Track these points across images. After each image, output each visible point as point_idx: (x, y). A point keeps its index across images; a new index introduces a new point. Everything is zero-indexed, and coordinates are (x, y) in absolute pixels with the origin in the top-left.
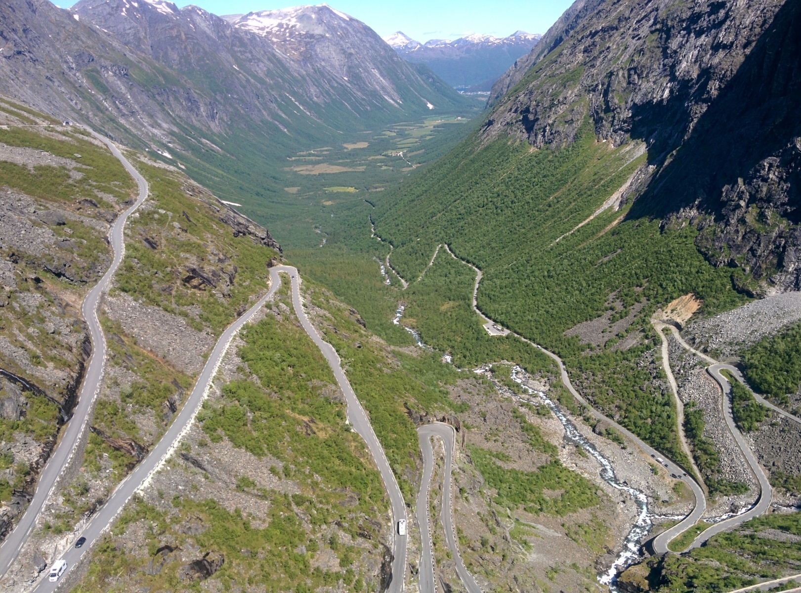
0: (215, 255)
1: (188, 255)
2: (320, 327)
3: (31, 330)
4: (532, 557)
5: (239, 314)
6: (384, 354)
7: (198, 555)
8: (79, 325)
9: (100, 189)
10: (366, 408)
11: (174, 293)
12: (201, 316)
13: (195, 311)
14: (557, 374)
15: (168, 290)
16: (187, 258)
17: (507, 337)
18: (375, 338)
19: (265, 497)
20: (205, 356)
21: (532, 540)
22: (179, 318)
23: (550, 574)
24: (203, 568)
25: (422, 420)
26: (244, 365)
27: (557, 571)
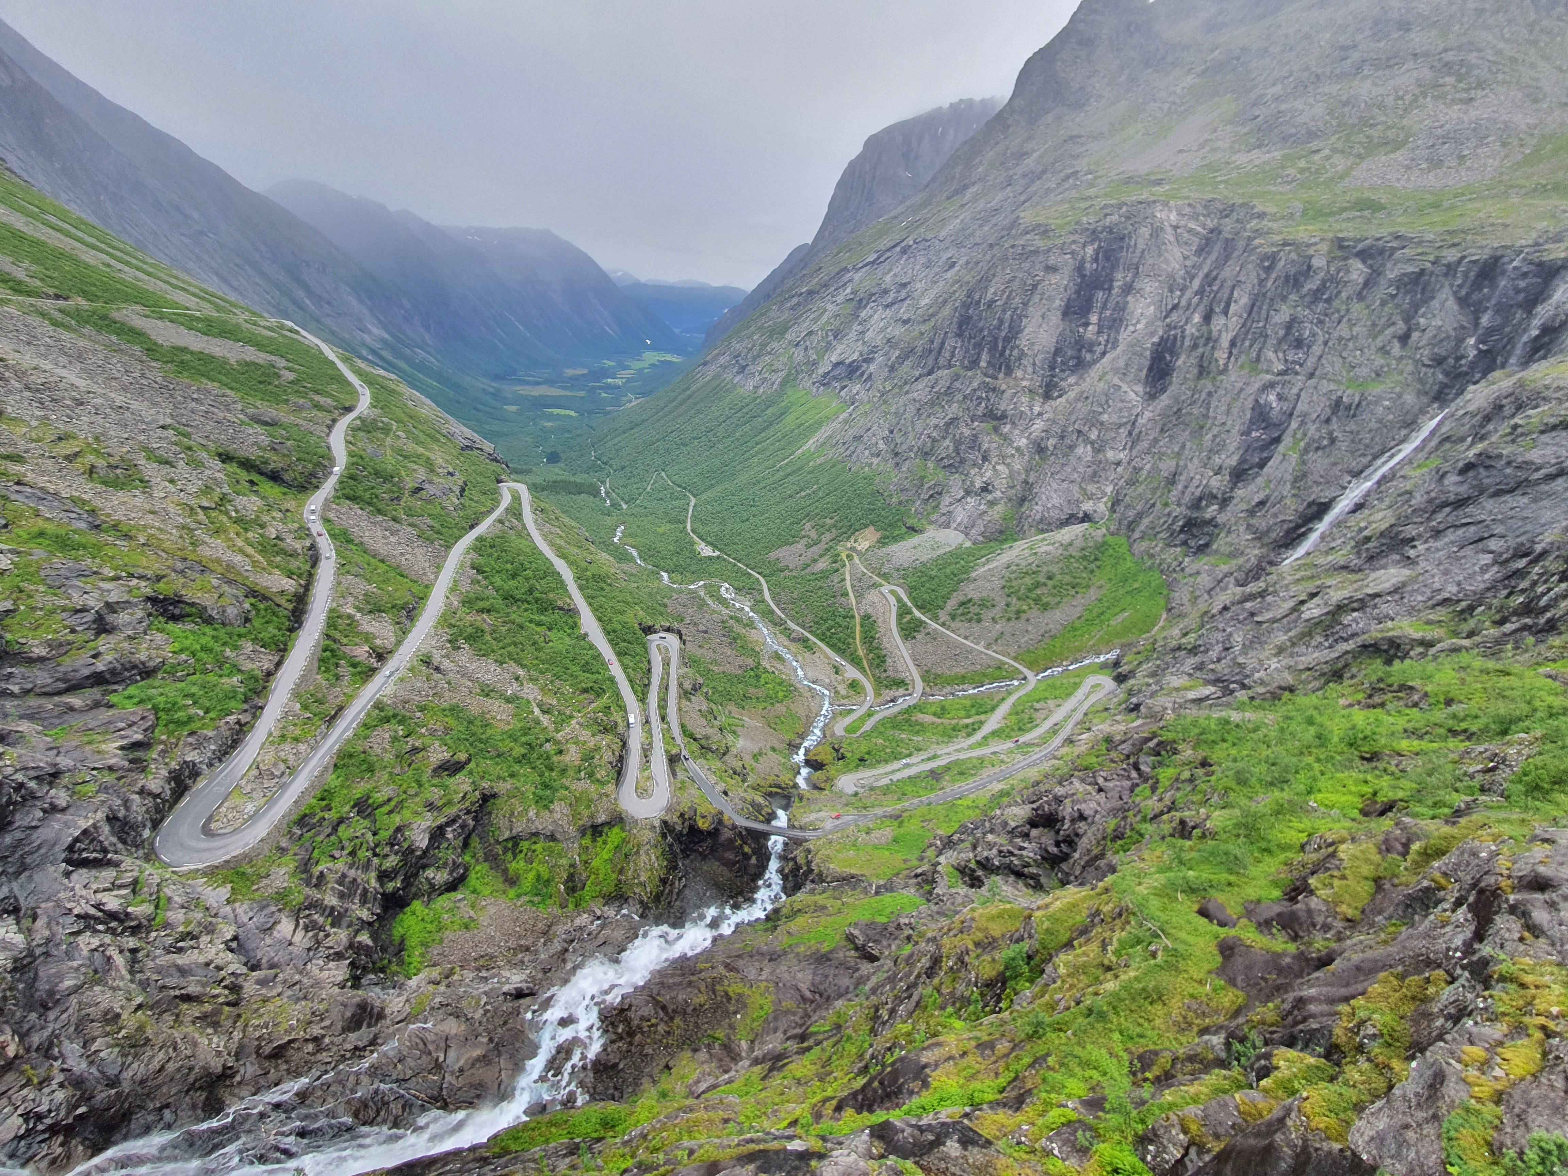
0: (444, 468)
1: (416, 467)
2: (552, 544)
3: (250, 535)
4: (741, 743)
5: (472, 527)
6: (612, 571)
8: (304, 531)
9: (317, 392)
10: (599, 619)
11: (401, 503)
12: (431, 528)
13: (425, 522)
14: (761, 592)
15: (396, 500)
16: (414, 470)
17: (718, 557)
18: (604, 555)
19: (508, 701)
20: (439, 567)
21: (739, 730)
22: (409, 529)
23: (755, 757)
24: (452, 768)
25: (648, 630)
26: (480, 577)
27: (760, 754)
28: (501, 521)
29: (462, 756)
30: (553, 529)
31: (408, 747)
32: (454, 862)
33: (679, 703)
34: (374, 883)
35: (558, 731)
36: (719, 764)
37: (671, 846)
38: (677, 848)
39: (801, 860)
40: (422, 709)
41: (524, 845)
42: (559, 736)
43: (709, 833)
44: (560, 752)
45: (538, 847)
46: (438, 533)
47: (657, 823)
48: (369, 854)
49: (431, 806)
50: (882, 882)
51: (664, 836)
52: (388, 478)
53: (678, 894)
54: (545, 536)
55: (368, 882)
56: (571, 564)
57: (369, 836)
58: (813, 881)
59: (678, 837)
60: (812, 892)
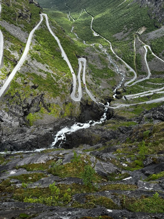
0: (26, 9)
1: (18, 9)
2: (54, 32)
4: (100, 87)
5: (34, 28)
7: (33, 85)
10: (66, 53)
11: (16, 20)
12: (24, 27)
13: (23, 26)
14: (109, 47)
15: (15, 19)
16: (18, 10)
18: (68, 36)
19: (45, 73)
20: (27, 39)
21: (100, 83)
22: (19, 28)
23: (103, 90)
24: (34, 87)
25: (79, 57)
26: (37, 41)
27: (105, 89)
28: (41, 25)
29: (37, 85)
30: (54, 28)
31: (25, 82)
32: (37, 107)
33: (86, 76)
34: (21, 109)
35: (57, 81)
36: (94, 91)
37: (82, 108)
38: (84, 108)
39: (111, 113)
40: (27, 74)
41: (51, 105)
42: (57, 82)
43: (91, 106)
44: (58, 86)
45: (54, 105)
46: (26, 29)
47: (79, 103)
48: (20, 103)
49: (31, 95)
50: (129, 119)
51: (81, 105)
52: (12, 12)
53: (83, 117)
54: (52, 30)
55: (20, 109)
56: (59, 38)
57: (20, 100)
58: (113, 118)
59: (84, 106)
60: (113, 120)
